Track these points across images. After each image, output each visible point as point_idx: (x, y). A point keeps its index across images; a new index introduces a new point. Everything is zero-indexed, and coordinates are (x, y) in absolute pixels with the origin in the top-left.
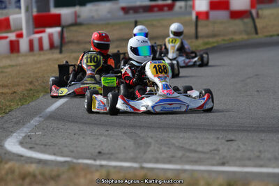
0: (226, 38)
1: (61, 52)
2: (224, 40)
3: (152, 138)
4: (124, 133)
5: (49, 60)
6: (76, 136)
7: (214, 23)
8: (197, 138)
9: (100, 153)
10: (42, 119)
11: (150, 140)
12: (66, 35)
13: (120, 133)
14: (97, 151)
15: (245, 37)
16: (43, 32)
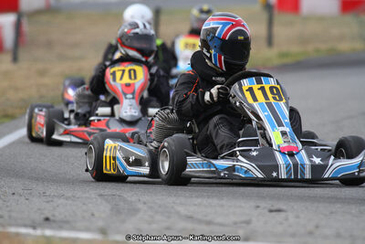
0: (323, 47)
2: (318, 51)
3: (145, 203)
4: (101, 195)
7: (307, 19)
8: (222, 206)
9: (47, 219)
11: (140, 206)
13: (93, 196)
14: (43, 216)
15: (358, 45)
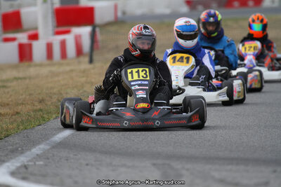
1: (91, 61)
5: (72, 71)
6: (89, 167)
10: (48, 147)
12: (99, 37)
16: (68, 32)
